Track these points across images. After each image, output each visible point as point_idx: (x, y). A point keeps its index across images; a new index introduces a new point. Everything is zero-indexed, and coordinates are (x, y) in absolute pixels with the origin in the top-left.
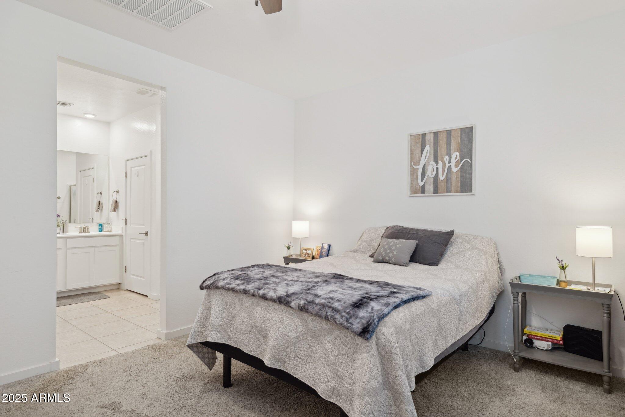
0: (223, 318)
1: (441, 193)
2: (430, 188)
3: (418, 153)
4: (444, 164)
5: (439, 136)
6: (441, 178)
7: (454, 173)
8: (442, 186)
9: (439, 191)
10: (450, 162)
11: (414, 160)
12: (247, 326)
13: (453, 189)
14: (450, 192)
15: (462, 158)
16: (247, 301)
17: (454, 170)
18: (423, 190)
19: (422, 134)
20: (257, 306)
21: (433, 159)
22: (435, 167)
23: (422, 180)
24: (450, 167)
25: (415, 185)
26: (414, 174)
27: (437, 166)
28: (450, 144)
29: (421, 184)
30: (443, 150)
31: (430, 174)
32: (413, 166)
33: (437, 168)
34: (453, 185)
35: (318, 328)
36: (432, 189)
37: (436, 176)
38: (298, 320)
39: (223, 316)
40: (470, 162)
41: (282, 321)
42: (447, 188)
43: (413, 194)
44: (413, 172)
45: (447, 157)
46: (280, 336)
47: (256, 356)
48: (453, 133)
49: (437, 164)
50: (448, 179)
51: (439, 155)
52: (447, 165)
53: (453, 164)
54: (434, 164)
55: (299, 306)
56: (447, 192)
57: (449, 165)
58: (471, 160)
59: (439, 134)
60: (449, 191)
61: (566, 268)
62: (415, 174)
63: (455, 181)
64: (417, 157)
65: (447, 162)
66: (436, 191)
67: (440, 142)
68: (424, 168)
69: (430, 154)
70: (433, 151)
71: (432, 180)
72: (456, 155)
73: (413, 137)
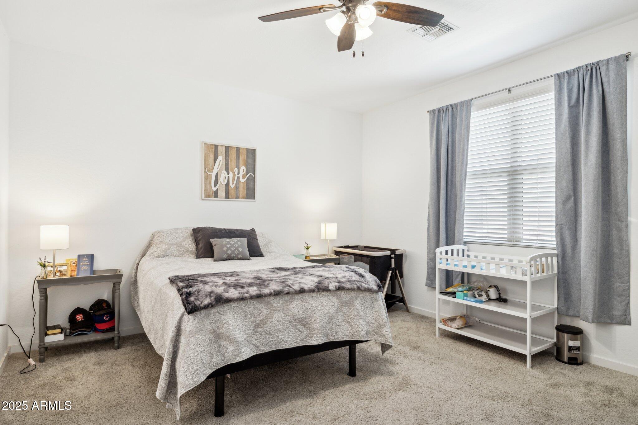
0: (244, 331)
1: (231, 198)
2: (222, 193)
3: (211, 161)
4: (234, 175)
5: (230, 150)
6: (232, 186)
7: (242, 183)
8: (232, 192)
9: (230, 197)
10: (239, 174)
11: (208, 168)
12: (285, 324)
13: (241, 196)
14: (239, 198)
15: (247, 173)
16: (277, 302)
17: (242, 180)
18: (216, 195)
19: (215, 145)
20: (291, 302)
21: (224, 169)
22: (227, 176)
23: (215, 186)
24: (238, 178)
25: (208, 190)
26: (207, 179)
27: (228, 176)
28: (239, 159)
29: (215, 189)
30: (233, 163)
31: (222, 180)
32: (207, 172)
33: (228, 177)
34: (241, 192)
35: (349, 298)
36: (224, 195)
37: (227, 185)
38: (334, 298)
39: (244, 329)
40: (253, 176)
41: (322, 304)
42: (236, 194)
43: (207, 198)
44: (207, 177)
45: (236, 169)
46: (323, 316)
47: (297, 346)
48: (241, 151)
49: (228, 174)
50: (237, 187)
51: (230, 166)
52: (237, 176)
53: (241, 175)
54: (226, 173)
55: (336, 287)
56: (236, 198)
57: (238, 176)
58: (254, 174)
59: (230, 149)
60: (237, 197)
61: (309, 248)
62: (209, 180)
63: (242, 190)
64: (211, 164)
65: (236, 173)
66: (227, 196)
67: (231, 155)
68: (217, 175)
69: (222, 164)
70: (225, 162)
71: (224, 187)
72: (243, 168)
73: (208, 146)
